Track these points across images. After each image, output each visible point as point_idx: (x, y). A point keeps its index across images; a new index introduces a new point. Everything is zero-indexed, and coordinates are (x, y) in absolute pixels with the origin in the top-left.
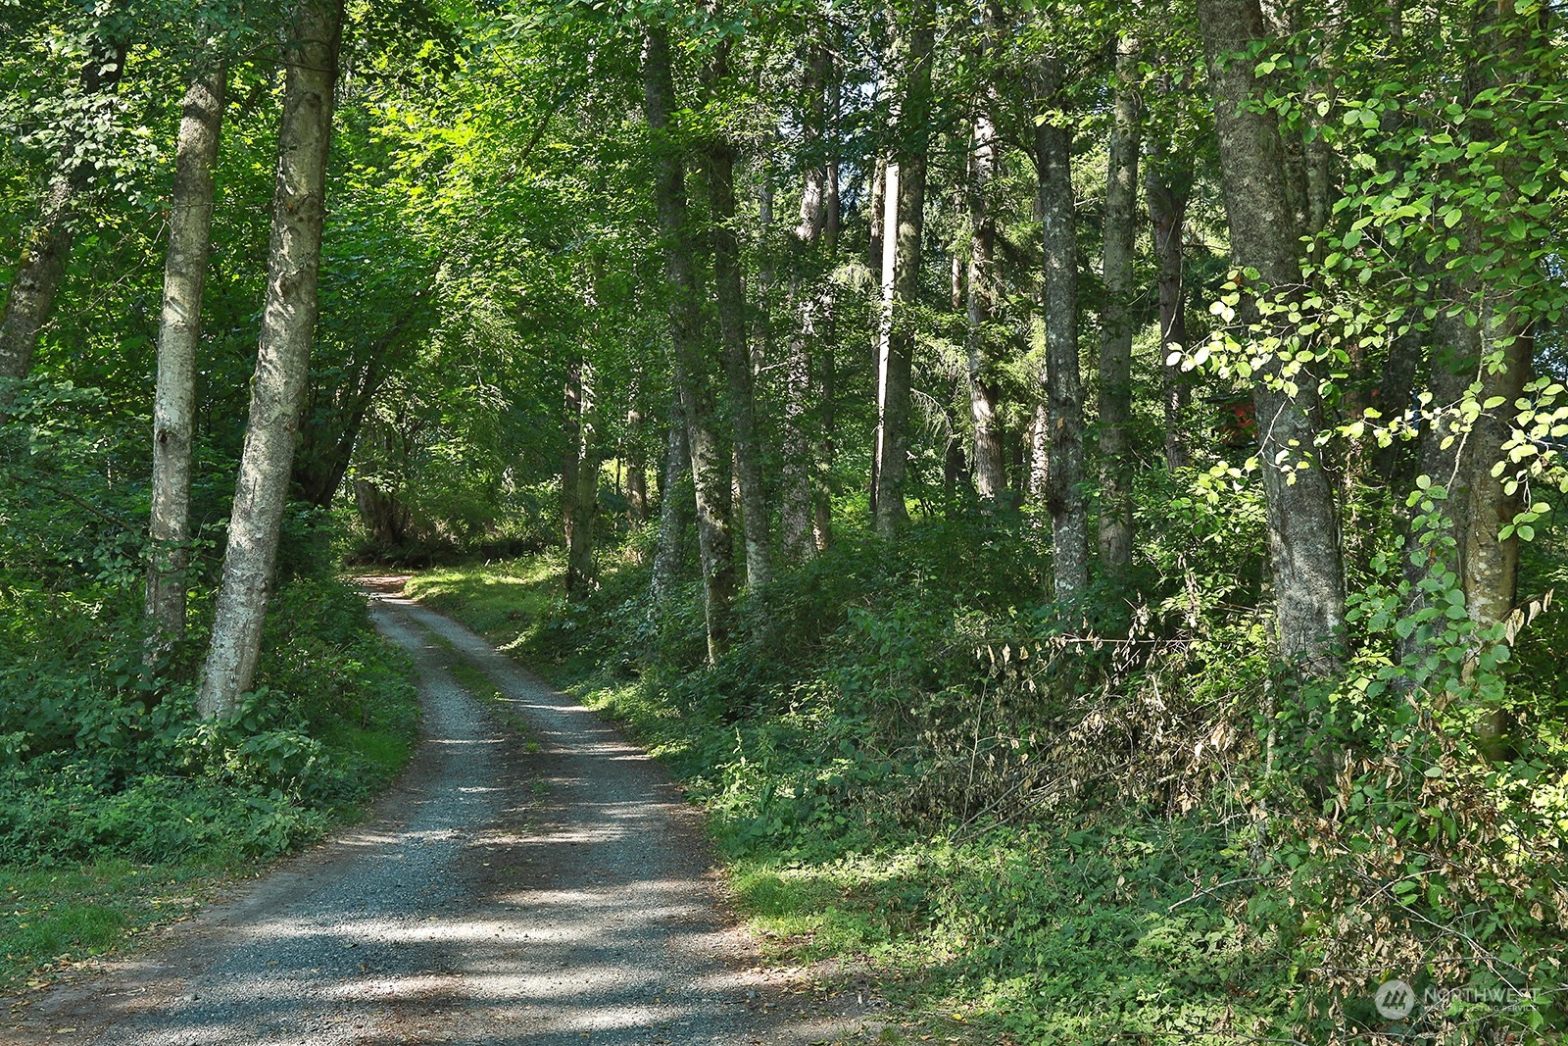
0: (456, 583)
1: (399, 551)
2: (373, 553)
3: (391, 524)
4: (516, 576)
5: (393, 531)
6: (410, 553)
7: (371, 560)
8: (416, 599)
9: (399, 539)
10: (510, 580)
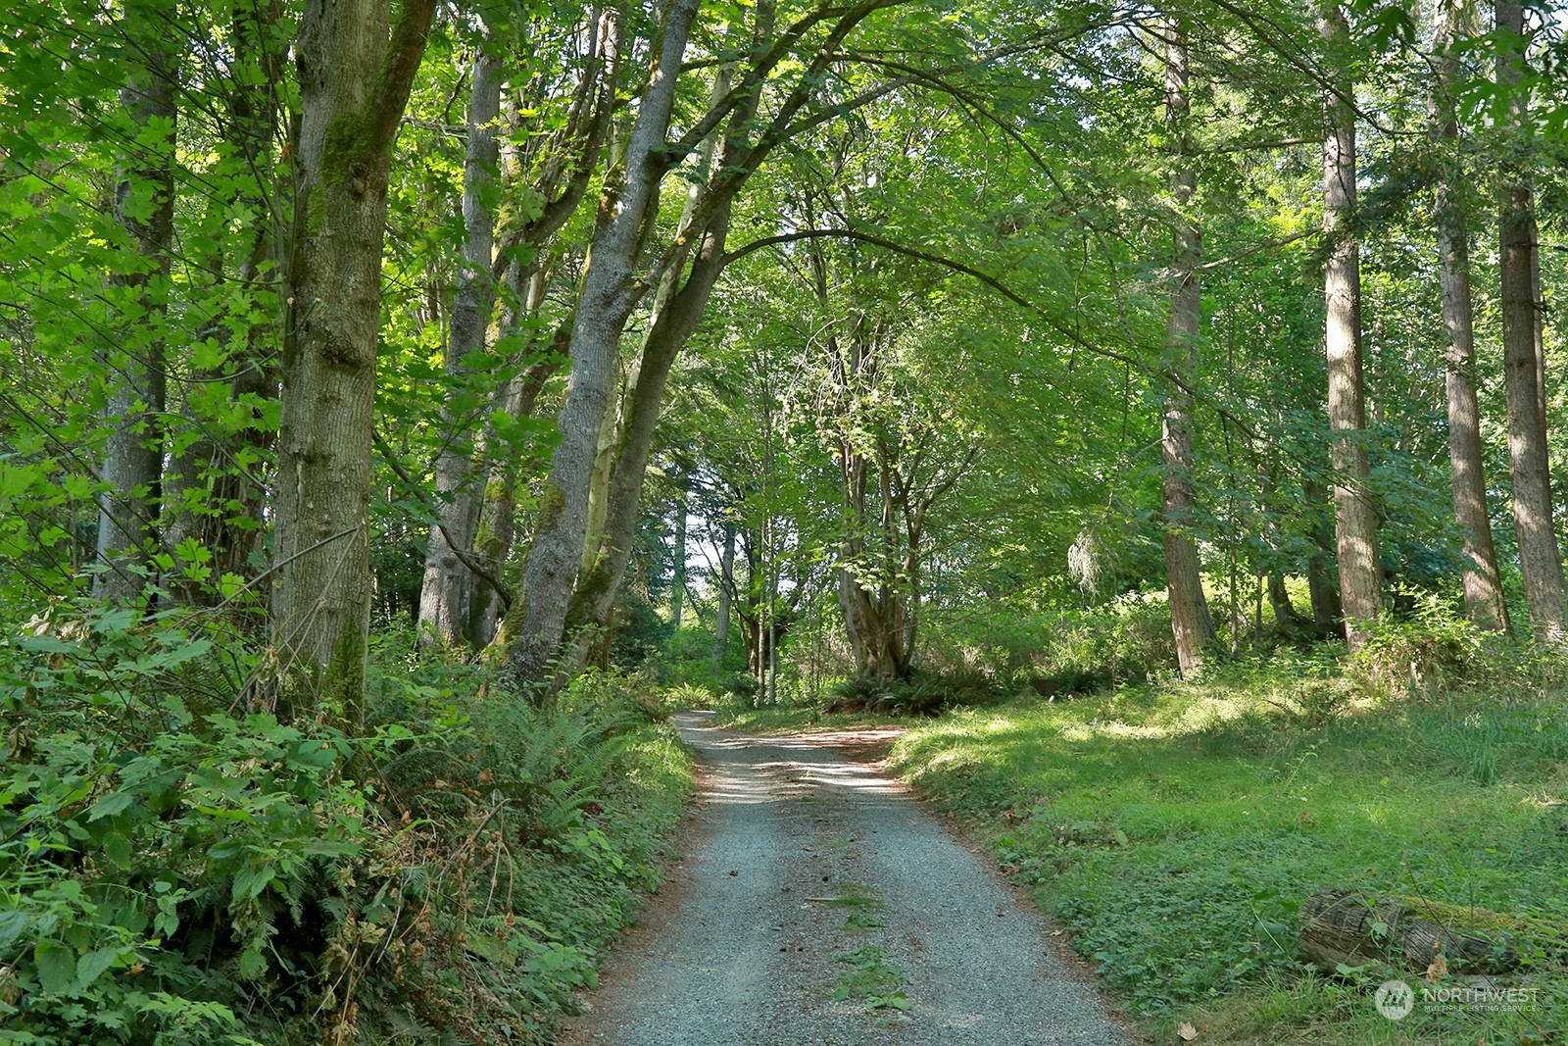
0: (997, 739)
1: (904, 689)
2: (866, 693)
3: (893, 648)
4: (1128, 721)
5: (896, 660)
6: (920, 690)
7: (862, 704)
8: (907, 779)
9: (904, 671)
10: (1118, 730)
